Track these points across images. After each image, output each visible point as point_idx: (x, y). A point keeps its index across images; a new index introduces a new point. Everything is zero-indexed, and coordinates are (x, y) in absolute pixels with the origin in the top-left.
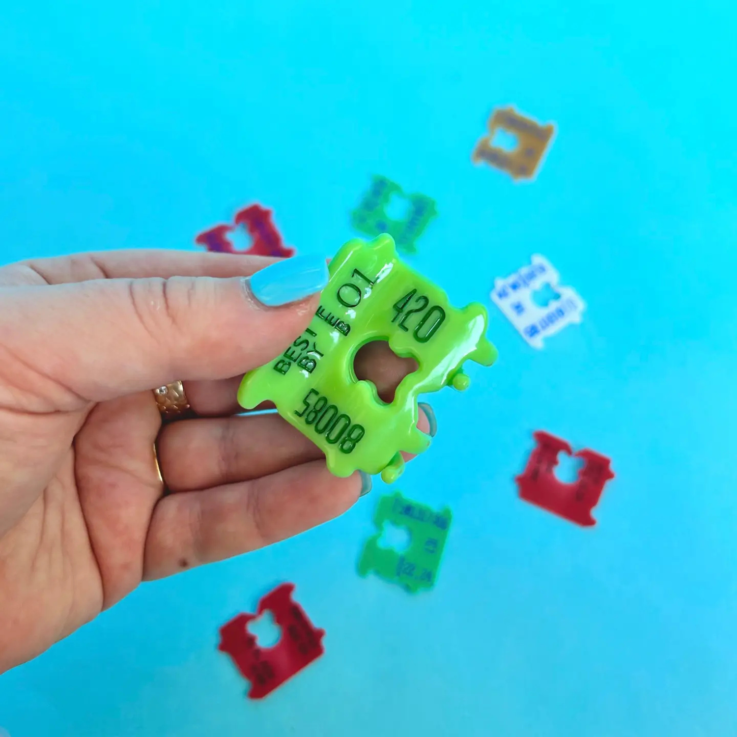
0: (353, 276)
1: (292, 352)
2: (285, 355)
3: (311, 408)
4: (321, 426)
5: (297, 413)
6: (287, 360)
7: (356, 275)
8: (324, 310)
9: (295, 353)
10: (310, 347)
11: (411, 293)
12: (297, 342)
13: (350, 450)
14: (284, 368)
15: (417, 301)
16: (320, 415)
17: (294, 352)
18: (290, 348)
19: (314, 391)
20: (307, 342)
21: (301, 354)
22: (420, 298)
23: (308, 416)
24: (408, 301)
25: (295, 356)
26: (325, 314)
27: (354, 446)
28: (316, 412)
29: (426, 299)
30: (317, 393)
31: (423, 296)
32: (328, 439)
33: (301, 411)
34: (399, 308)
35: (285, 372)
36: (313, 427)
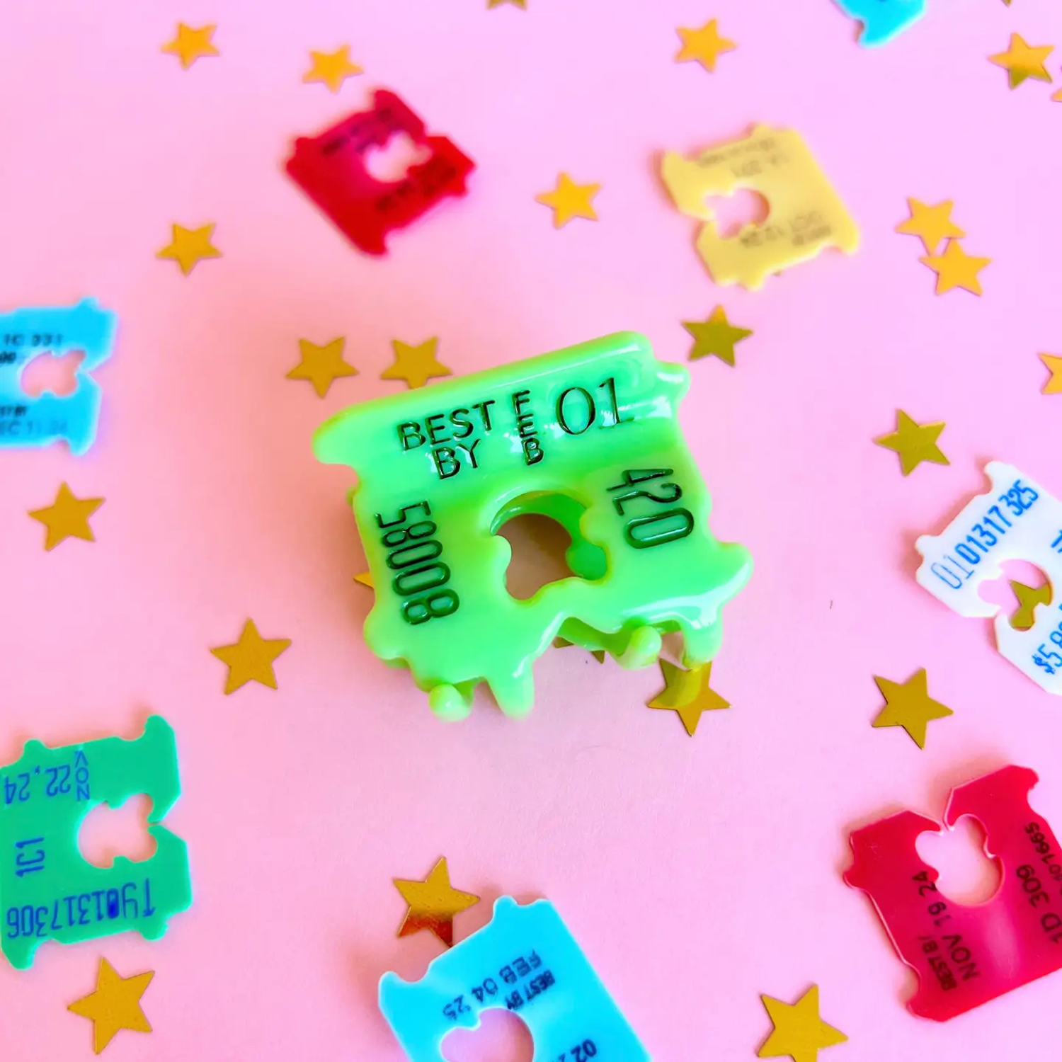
0: (602, 386)
1: (439, 425)
2: (430, 420)
3: (405, 526)
4: (401, 559)
5: (379, 518)
6: (424, 431)
7: (607, 387)
8: (527, 400)
9: (441, 430)
10: (469, 441)
11: (662, 470)
12: (457, 415)
13: (417, 621)
14: (412, 441)
15: (664, 486)
16: (410, 543)
17: (442, 427)
18: (441, 416)
19: (426, 507)
20: (470, 428)
21: (448, 439)
22: (670, 485)
23: (391, 533)
24: (650, 478)
25: (439, 435)
26: (525, 408)
27: (427, 618)
28: (409, 535)
29: (678, 492)
30: (428, 512)
31: (677, 486)
32: (397, 583)
33: (385, 521)
34: (630, 479)
35: (407, 448)
36: (387, 552)
